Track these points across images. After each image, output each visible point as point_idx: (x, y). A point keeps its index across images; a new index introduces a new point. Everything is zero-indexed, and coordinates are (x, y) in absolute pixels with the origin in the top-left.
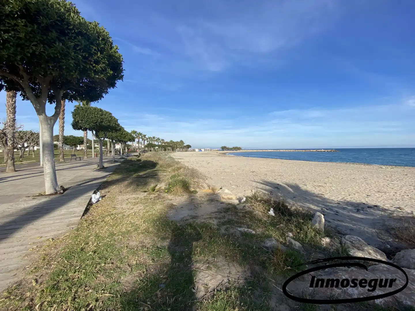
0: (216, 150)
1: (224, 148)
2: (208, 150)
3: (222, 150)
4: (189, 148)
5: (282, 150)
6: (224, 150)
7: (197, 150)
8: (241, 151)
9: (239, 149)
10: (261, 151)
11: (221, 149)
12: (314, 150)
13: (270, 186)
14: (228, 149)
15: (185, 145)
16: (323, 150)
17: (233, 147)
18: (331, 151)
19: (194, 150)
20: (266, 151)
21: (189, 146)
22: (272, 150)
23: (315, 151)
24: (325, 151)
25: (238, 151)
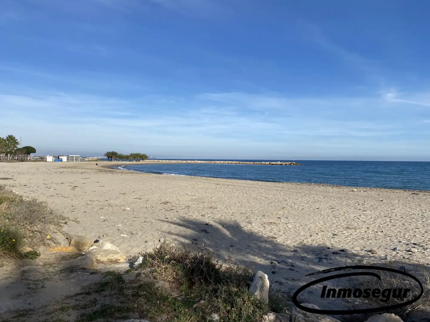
0: (95, 158)
1: (111, 156)
2: (77, 159)
3: (109, 160)
4: (29, 154)
5: (218, 162)
6: (111, 160)
7: (50, 159)
8: (146, 162)
9: (143, 157)
10: (184, 162)
11: (106, 158)
12: (267, 163)
13: (194, 229)
14: (121, 157)
15: (19, 146)
16: (279, 163)
17: (132, 155)
18: (291, 164)
19: (43, 159)
20: (193, 162)
21: (29, 150)
22: (203, 162)
23: (268, 163)
24: (282, 164)
25: (142, 162)
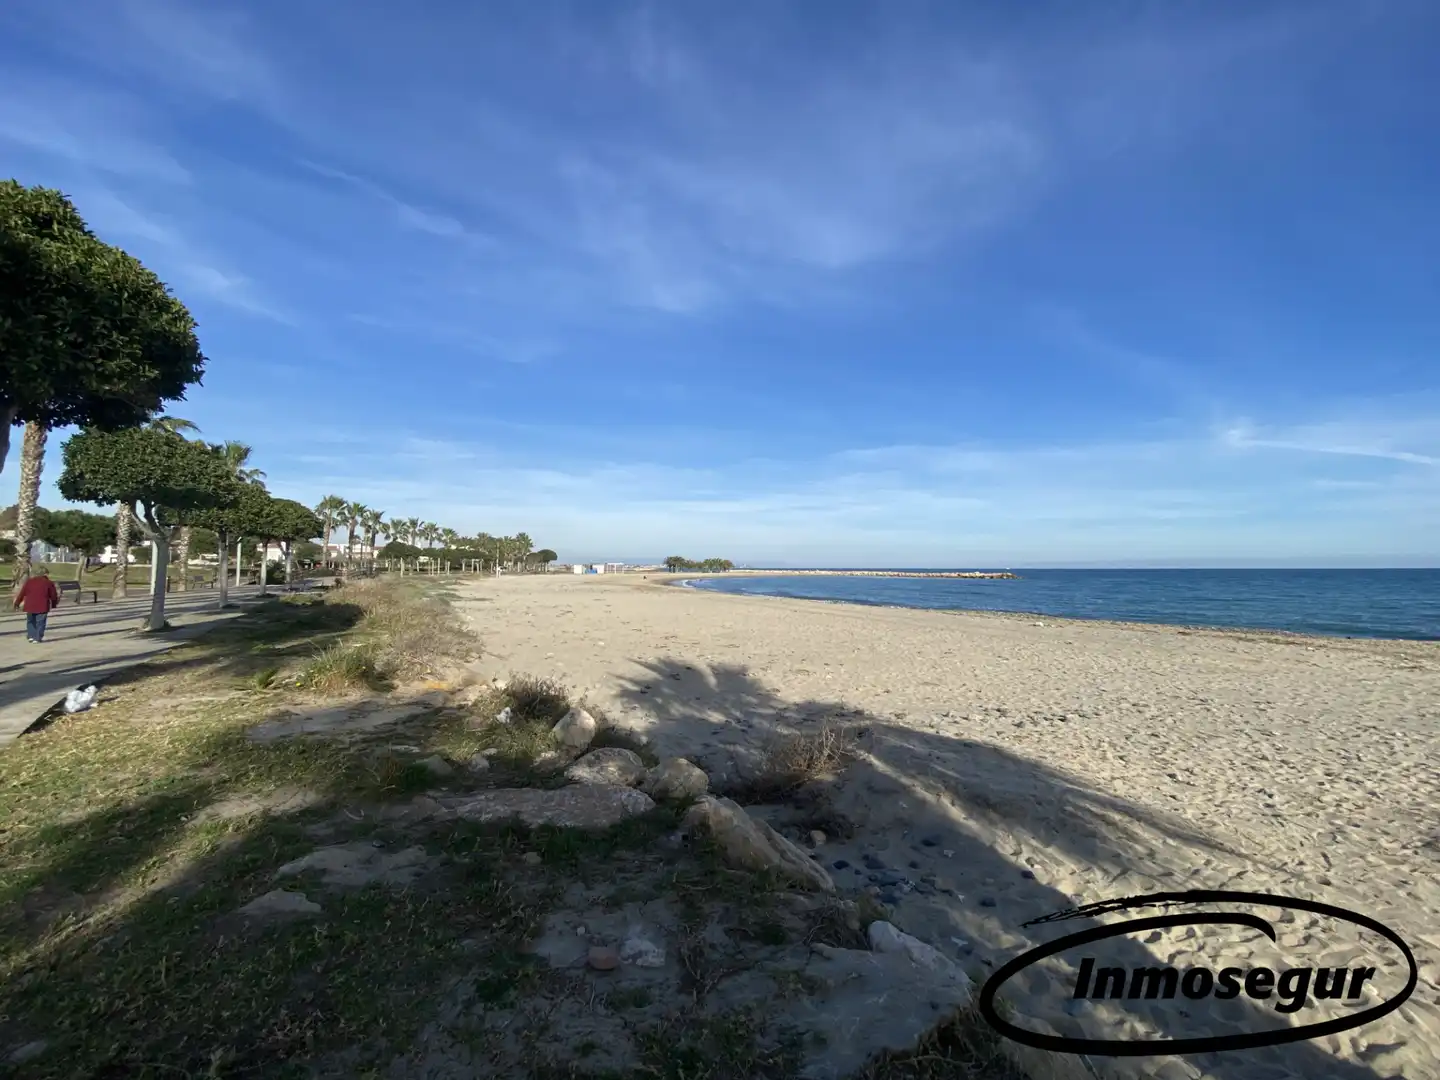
0: (649, 567)
1: (674, 563)
2: (619, 569)
3: (670, 571)
4: (548, 561)
5: (858, 573)
6: (674, 572)
7: (578, 569)
8: (731, 573)
9: (725, 565)
10: (797, 573)
11: (665, 566)
12: (953, 574)
14: (688, 566)
15: (534, 550)
16: (978, 574)
17: (707, 561)
18: (1001, 577)
19: (569, 570)
20: (812, 573)
21: (547, 556)
22: (830, 573)
23: (956, 575)
24: (983, 577)
25: (722, 574)
